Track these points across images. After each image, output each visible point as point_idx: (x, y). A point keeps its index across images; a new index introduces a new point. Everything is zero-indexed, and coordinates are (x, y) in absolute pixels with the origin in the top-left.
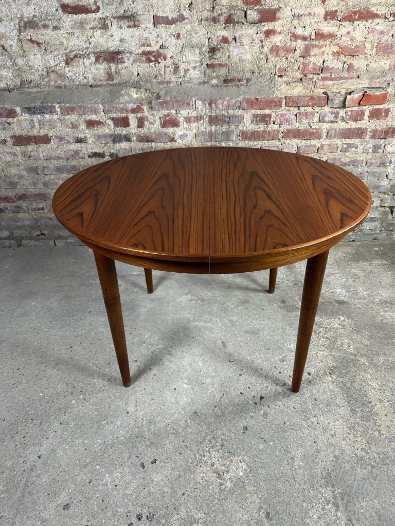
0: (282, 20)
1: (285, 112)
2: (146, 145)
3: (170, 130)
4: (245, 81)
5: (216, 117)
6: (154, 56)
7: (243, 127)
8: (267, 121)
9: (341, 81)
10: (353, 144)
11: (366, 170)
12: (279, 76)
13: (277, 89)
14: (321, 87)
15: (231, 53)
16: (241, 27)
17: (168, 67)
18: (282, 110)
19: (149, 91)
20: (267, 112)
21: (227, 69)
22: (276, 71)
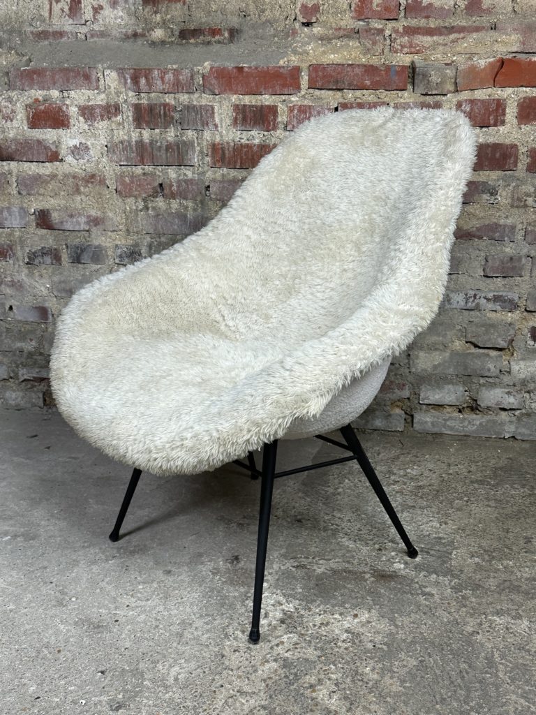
1: (306, 102)
3: (49, 135)
4: (226, 35)
5: (151, 108)
7: (213, 134)
8: (268, 123)
9: (452, 36)
10: (483, 182)
11: (525, 251)
12: (303, 24)
13: (295, 52)
14: (406, 50)
17: (58, 1)
18: (303, 96)
19: (16, 51)
20: (266, 99)
21: (186, 7)
22: (297, 11)
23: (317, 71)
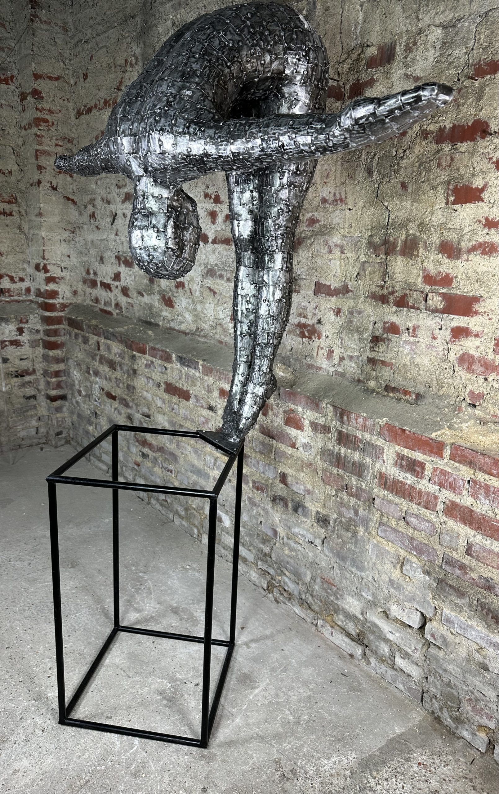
0: (480, 316)
1: (447, 469)
2: (268, 440)
3: (293, 432)
4: (414, 397)
5: (348, 436)
6: (308, 331)
7: (382, 466)
8: (418, 472)
12: (470, 404)
13: (450, 427)
15: (401, 349)
16: (418, 315)
17: (322, 348)
18: (446, 463)
20: (419, 456)
21: (392, 371)
22: (466, 394)
23: (457, 450)
